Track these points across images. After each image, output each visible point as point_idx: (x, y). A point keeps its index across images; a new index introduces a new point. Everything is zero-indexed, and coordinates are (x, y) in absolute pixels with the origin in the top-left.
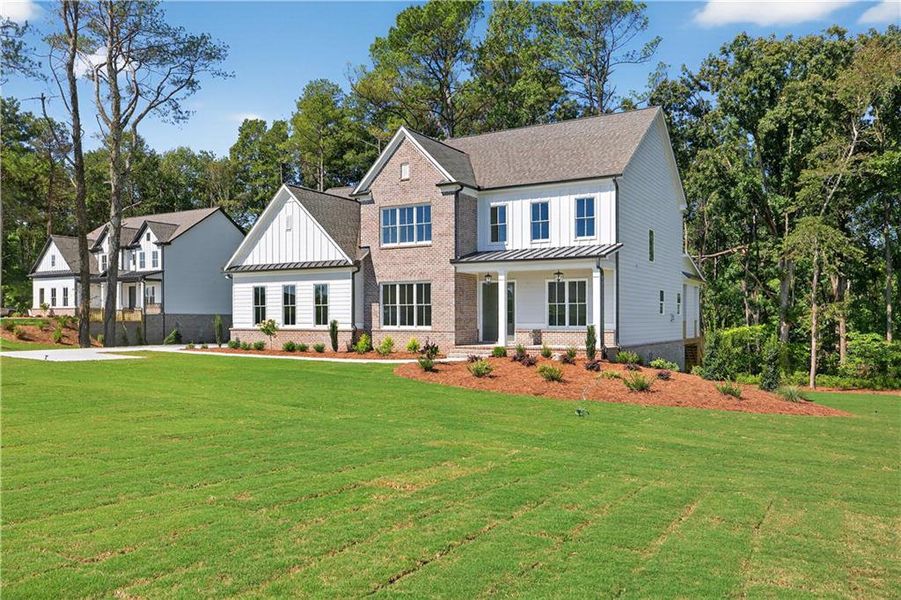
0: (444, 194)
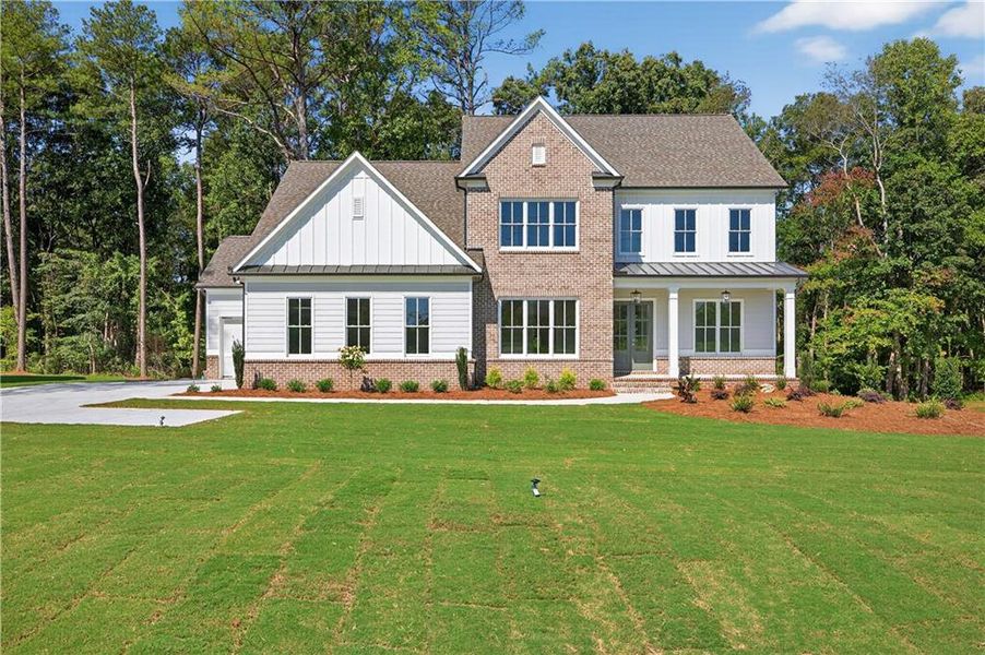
0: (597, 189)
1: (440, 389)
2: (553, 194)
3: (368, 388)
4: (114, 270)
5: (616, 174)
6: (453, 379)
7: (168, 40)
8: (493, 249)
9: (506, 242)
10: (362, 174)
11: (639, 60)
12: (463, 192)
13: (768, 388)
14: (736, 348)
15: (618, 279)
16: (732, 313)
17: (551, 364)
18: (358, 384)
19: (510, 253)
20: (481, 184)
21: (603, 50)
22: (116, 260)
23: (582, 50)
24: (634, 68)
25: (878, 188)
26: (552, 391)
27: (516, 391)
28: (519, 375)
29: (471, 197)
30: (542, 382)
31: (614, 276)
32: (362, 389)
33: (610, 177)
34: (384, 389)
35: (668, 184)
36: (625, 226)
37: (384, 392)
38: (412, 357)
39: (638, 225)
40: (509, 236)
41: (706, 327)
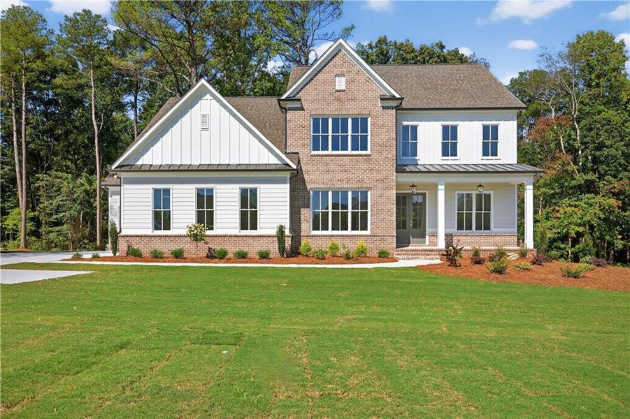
1: (264, 256)
2: (351, 112)
3: (211, 256)
4: (83, 185)
5: (398, 96)
6: (274, 250)
7: (114, 37)
8: (306, 152)
9: (316, 148)
10: (208, 96)
11: (417, 47)
12: (284, 111)
13: (514, 256)
14: (487, 227)
15: (400, 175)
16: (484, 202)
17: (349, 238)
18: (204, 253)
19: (318, 156)
20: (297, 105)
21: (393, 41)
22: (84, 178)
23: (379, 41)
24: (413, 51)
25: (574, 129)
26: (348, 258)
27: (321, 257)
28: (325, 246)
29: (290, 115)
30: (342, 251)
31: (396, 172)
32: (207, 257)
33: (393, 98)
34: (222, 256)
35: (437, 106)
36: (405, 137)
37: (221, 258)
38: (244, 232)
39: (415, 137)
40: (319, 143)
41: (465, 212)
